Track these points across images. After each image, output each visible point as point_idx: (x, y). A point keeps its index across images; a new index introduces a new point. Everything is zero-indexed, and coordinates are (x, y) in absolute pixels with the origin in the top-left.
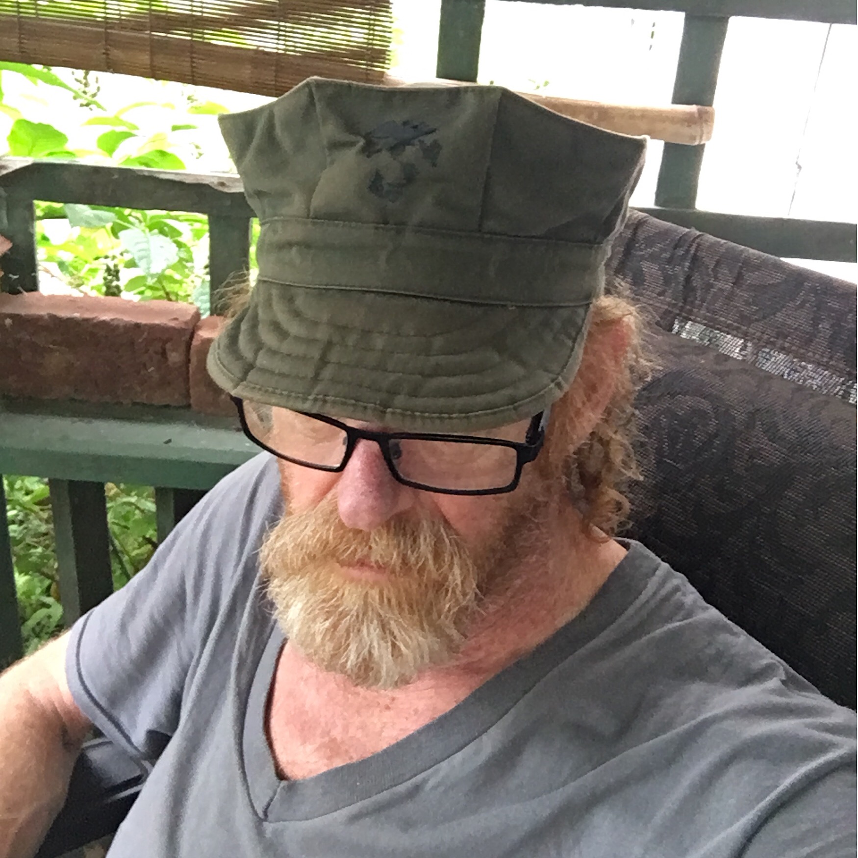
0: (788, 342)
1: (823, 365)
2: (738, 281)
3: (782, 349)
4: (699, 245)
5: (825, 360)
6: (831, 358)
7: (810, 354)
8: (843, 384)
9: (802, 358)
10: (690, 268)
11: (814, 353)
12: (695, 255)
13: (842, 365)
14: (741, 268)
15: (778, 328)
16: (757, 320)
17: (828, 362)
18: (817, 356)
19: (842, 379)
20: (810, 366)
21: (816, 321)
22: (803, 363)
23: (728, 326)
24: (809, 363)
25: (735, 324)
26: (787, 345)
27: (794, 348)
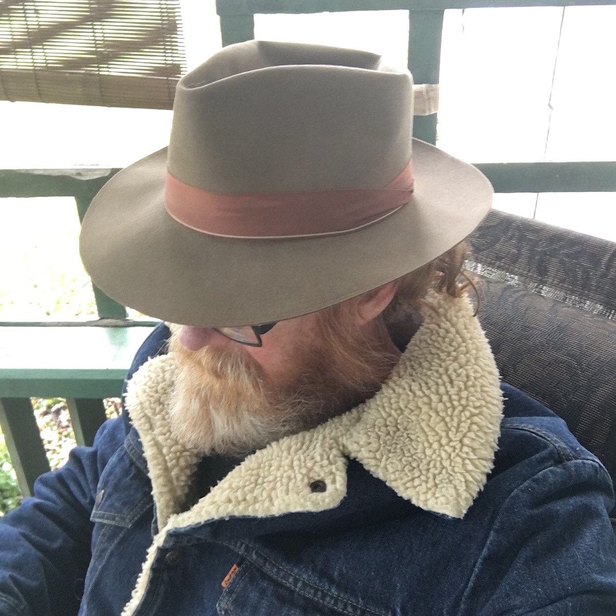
0: (503, 263)
1: (524, 276)
3: (499, 268)
5: (525, 272)
6: (529, 271)
7: (516, 269)
8: (536, 287)
9: (511, 273)
11: (519, 269)
13: (535, 276)
15: (496, 253)
16: (484, 250)
17: (527, 274)
18: (521, 271)
19: (536, 284)
20: (516, 277)
21: (519, 248)
22: (512, 275)
24: (516, 275)
26: (502, 264)
27: (507, 266)
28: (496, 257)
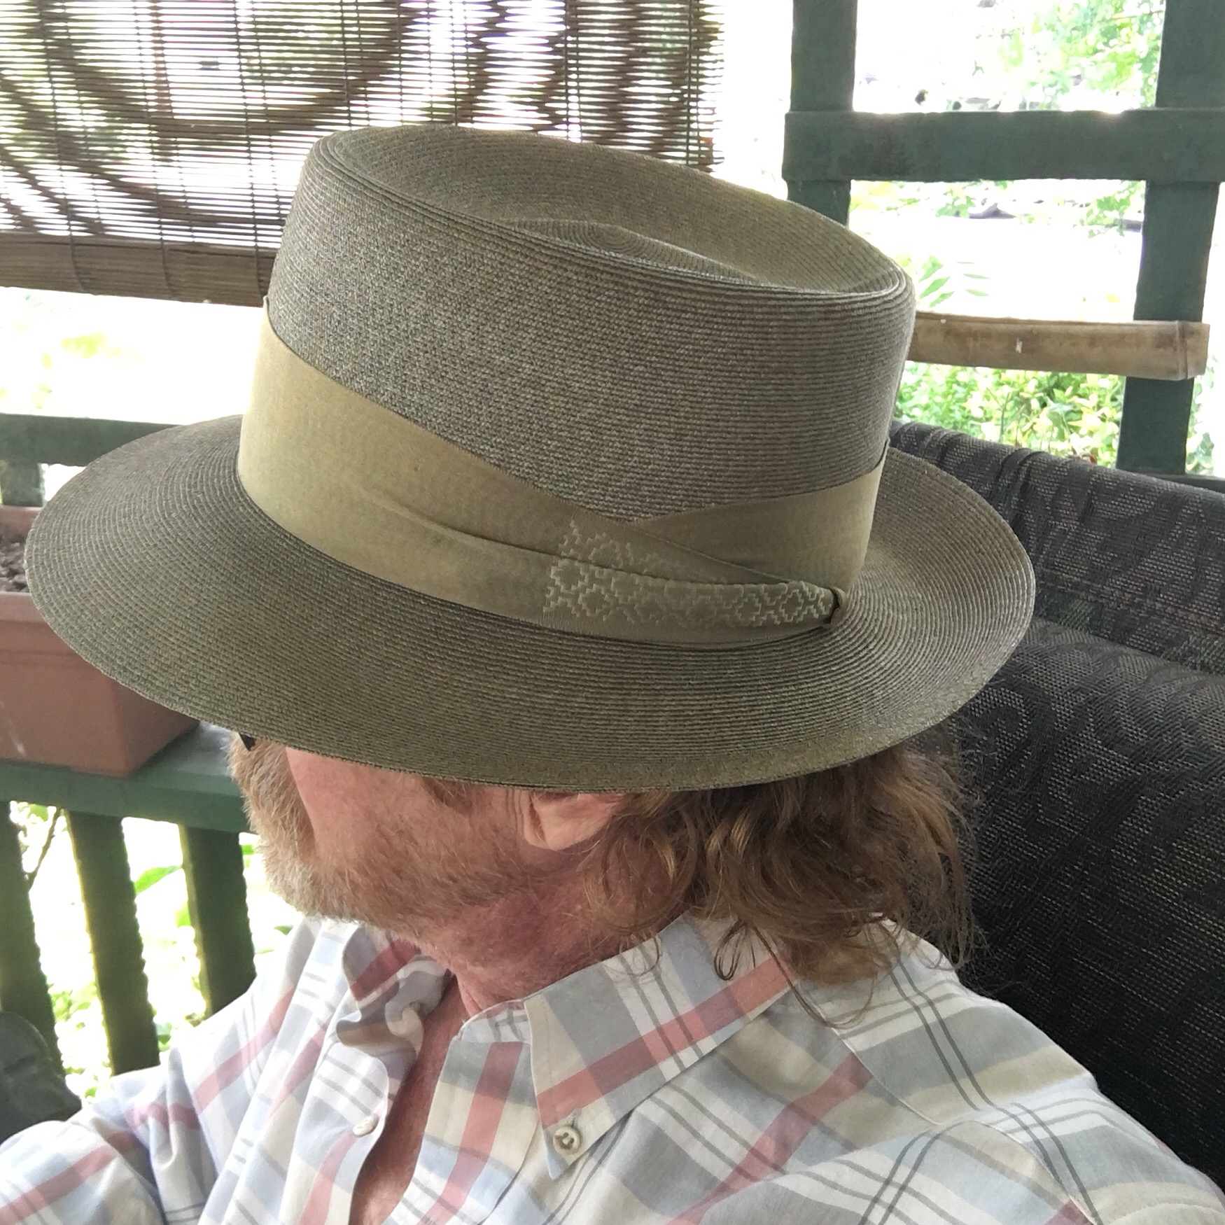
2: (1087, 515)
4: (1030, 468)
7: (1192, 617)
10: (1020, 505)
11: (1199, 616)
12: (1025, 484)
14: (1090, 496)
15: (1144, 581)
16: (1115, 573)
18: (1203, 619)
21: (1199, 567)
23: (1076, 586)
25: (1085, 582)
26: (1158, 605)
27: (1169, 609)
28: (1144, 589)
